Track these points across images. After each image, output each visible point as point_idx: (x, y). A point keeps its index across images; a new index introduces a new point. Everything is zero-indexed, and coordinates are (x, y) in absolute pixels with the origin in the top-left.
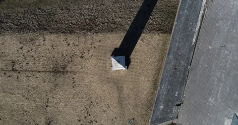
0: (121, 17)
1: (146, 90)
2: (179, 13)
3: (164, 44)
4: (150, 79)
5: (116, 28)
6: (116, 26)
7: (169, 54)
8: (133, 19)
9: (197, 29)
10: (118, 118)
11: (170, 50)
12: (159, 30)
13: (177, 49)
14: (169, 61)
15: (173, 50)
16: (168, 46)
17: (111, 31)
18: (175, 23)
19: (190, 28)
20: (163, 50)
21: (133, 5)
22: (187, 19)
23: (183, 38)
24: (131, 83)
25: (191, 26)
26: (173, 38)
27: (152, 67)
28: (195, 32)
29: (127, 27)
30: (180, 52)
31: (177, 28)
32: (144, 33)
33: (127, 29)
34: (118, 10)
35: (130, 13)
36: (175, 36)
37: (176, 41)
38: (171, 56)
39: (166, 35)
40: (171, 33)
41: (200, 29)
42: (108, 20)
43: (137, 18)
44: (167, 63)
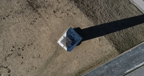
0: (101, 14)
1: (70, 71)
2: (138, 47)
3: (110, 56)
4: (80, 67)
5: (92, 16)
6: (93, 15)
7: (107, 64)
8: (107, 22)
9: (136, 67)
10: (37, 70)
11: (110, 63)
12: (115, 44)
13: (114, 67)
14: (102, 68)
15: (112, 65)
16: (111, 59)
17: (88, 15)
18: (130, 50)
19: (134, 62)
20: (106, 58)
21: (115, 14)
22: (138, 56)
23: (124, 64)
24: (66, 57)
25: (136, 61)
26: (119, 58)
27: (89, 61)
28: (133, 67)
29: (99, 23)
30: (114, 70)
31: (128, 54)
32: (105, 37)
34: (103, 8)
35: (109, 17)
36: (122, 58)
37: (118, 62)
38: (106, 67)
39: (116, 51)
40: (120, 53)
41: (138, 68)
42: (92, 7)
43: (110, 24)
44: (100, 69)
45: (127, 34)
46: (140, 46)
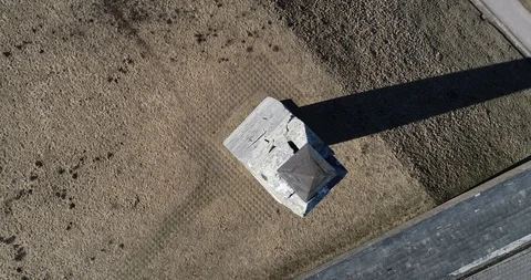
0: (374, 53)
1: (251, 261)
2: (505, 182)
3: (399, 211)
4: (289, 249)
5: (340, 61)
6: (344, 57)
7: (387, 242)
8: (393, 82)
9: (494, 255)
10: (126, 252)
11: (398, 236)
12: (421, 169)
13: (414, 251)
14: (369, 256)
15: (406, 244)
16: (404, 224)
17: (324, 57)
18: (476, 193)
19: (487, 237)
20: (383, 220)
21: (423, 58)
22: (504, 214)
23: (450, 241)
24: (237, 211)
25: (494, 234)
26: (434, 219)
27: (320, 228)
28: (484, 255)
29: (365, 87)
30: (413, 263)
31: (467, 207)
32: (385, 138)
33: (360, 91)
34: (383, 31)
35: (401, 66)
36: (443, 220)
37: (431, 233)
38: (385, 251)
39: (424, 194)
40: (439, 203)
41: (501, 259)
42: (342, 26)
43: (403, 89)
44: (362, 257)
45: (466, 130)
46: (511, 179)
